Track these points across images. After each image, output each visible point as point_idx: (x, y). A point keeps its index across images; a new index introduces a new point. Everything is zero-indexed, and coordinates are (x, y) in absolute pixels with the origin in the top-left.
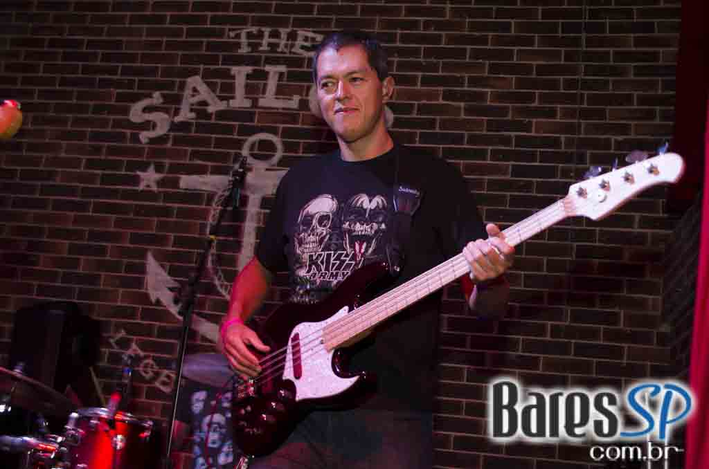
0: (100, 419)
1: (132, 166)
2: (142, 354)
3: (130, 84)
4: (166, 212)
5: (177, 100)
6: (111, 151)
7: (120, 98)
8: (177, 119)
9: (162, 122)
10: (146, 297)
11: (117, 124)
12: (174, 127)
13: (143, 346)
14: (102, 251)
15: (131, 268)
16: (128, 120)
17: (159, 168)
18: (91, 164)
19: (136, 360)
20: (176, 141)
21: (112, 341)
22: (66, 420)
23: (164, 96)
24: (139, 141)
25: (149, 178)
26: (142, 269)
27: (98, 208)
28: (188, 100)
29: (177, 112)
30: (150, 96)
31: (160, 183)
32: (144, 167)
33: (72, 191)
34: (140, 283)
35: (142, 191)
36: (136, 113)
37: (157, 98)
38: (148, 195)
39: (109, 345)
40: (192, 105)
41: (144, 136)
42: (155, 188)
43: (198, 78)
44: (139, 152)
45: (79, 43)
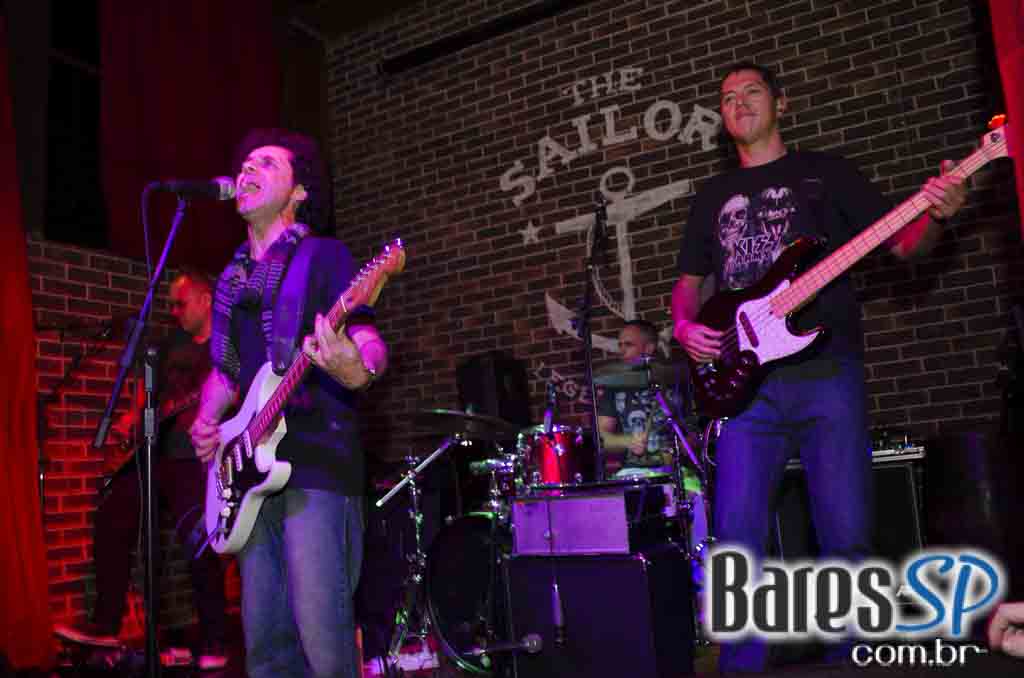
0: (540, 434)
1: (514, 228)
2: (561, 378)
3: (495, 161)
4: (553, 257)
5: (536, 161)
6: (495, 219)
7: (490, 174)
8: (539, 178)
9: (528, 184)
10: (553, 332)
11: (492, 196)
12: (539, 185)
13: (561, 371)
14: (508, 303)
15: (535, 311)
16: (501, 191)
17: (536, 223)
18: (481, 235)
19: (560, 383)
20: (544, 196)
21: (536, 374)
22: (516, 441)
23: (523, 161)
24: (513, 204)
25: (530, 233)
26: (544, 309)
27: (496, 269)
28: (544, 159)
29: (538, 172)
30: (512, 165)
31: (540, 235)
32: (523, 225)
33: (473, 261)
34: (545, 321)
35: (528, 246)
36: (505, 183)
37: (518, 165)
38: (532, 247)
39: (534, 378)
40: (548, 162)
41: (517, 200)
42: (537, 241)
43: (547, 138)
44: (517, 214)
45: (445, 140)
